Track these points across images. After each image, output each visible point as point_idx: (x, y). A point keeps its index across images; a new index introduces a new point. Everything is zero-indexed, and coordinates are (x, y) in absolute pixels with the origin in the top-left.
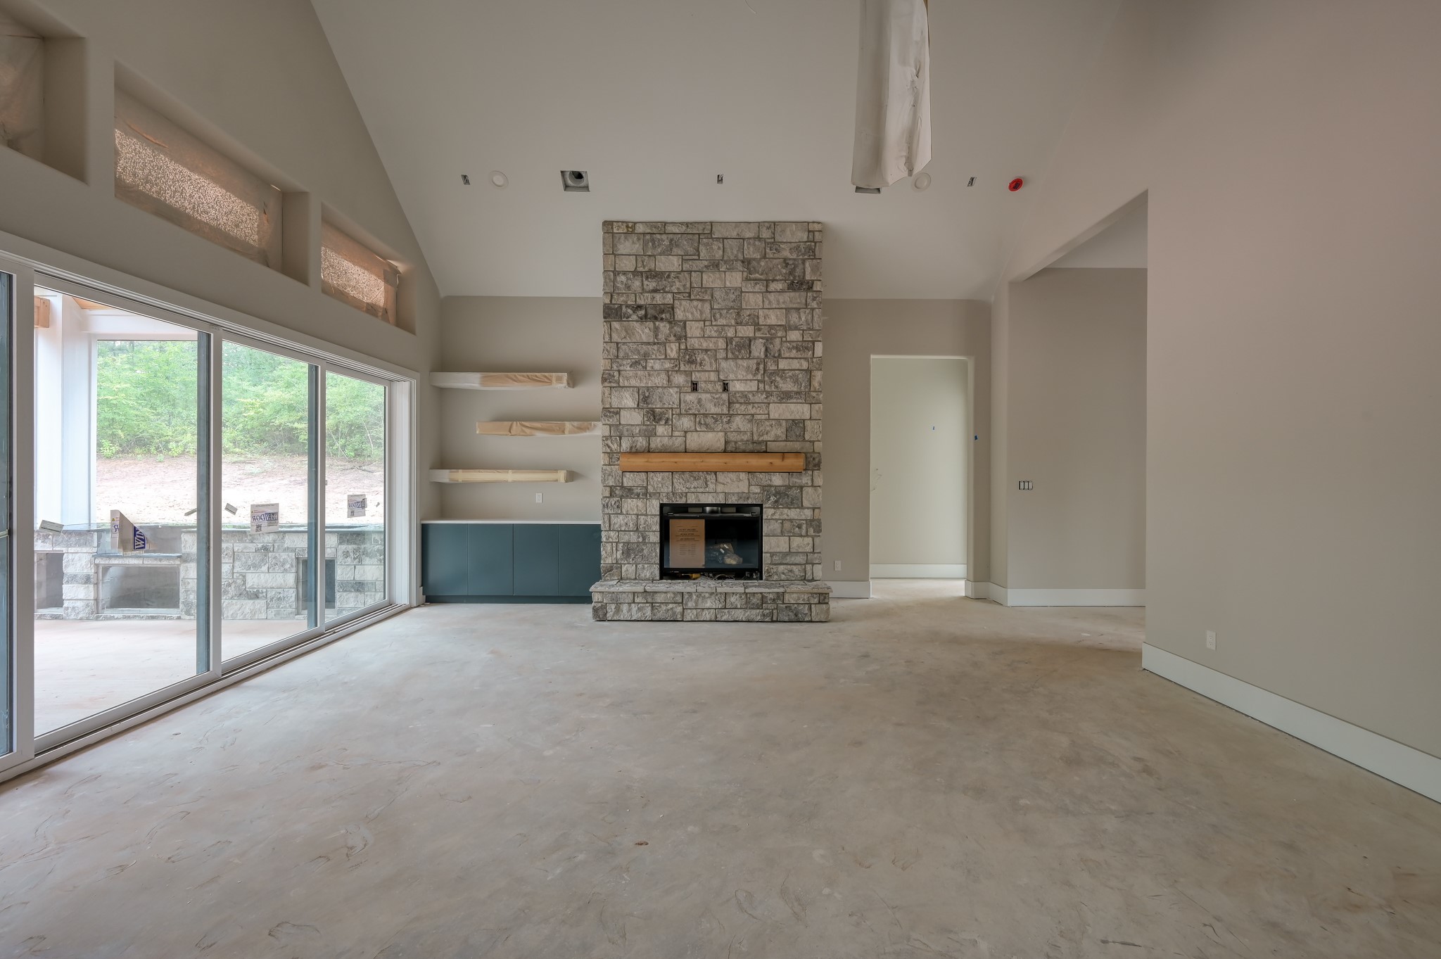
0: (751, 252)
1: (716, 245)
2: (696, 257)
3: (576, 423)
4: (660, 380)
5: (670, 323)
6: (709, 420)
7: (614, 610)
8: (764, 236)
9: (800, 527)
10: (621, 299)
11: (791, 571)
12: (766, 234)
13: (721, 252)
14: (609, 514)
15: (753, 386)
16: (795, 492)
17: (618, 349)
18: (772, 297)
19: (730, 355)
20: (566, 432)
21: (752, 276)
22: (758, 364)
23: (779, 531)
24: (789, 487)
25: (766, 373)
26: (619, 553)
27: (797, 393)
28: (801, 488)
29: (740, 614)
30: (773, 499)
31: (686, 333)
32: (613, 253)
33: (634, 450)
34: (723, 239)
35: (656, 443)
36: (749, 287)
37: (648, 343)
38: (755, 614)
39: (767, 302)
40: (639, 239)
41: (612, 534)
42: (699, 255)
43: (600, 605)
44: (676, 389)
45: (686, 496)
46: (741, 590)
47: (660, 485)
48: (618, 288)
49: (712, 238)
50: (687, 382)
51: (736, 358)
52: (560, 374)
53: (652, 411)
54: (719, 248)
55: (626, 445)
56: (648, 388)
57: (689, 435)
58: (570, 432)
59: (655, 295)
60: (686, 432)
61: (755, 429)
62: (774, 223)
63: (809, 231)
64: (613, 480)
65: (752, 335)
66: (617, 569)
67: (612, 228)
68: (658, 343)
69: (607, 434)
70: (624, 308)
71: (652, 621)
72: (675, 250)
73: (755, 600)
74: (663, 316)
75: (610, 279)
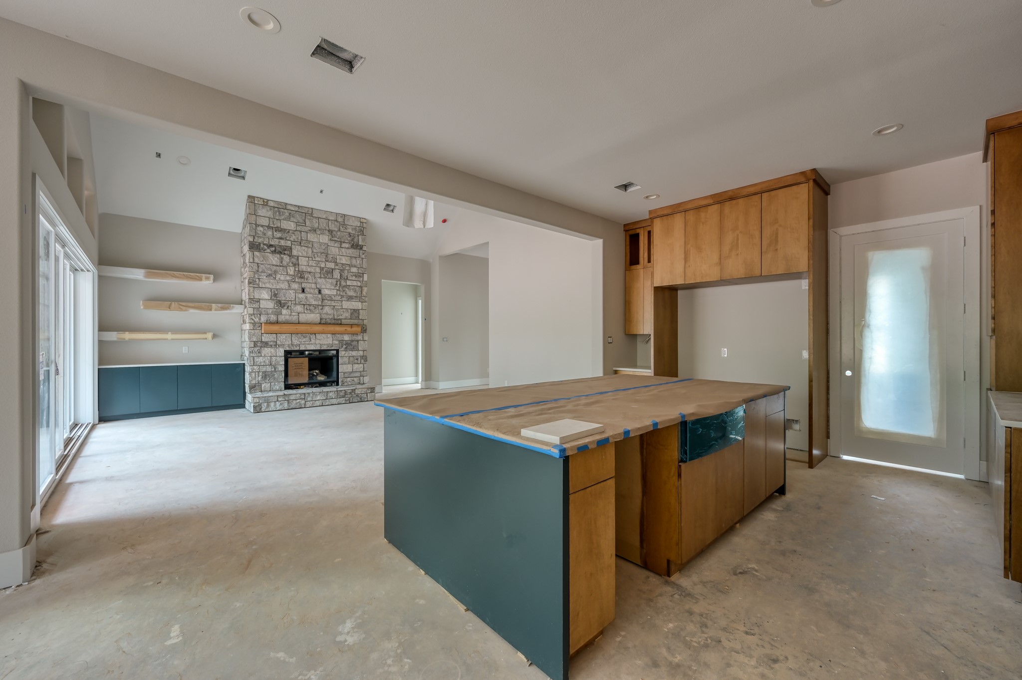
0: (333, 227)
1: (315, 221)
2: (304, 225)
3: (220, 305)
4: (284, 286)
5: (290, 256)
6: (312, 308)
7: (266, 406)
8: (339, 220)
9: (357, 359)
10: (260, 240)
11: (353, 380)
12: (340, 220)
13: (317, 225)
14: (254, 357)
15: (334, 292)
16: (355, 343)
17: (258, 267)
18: (343, 250)
19: (322, 276)
20: (213, 309)
21: (333, 239)
22: (337, 282)
23: (348, 361)
24: (352, 341)
25: (341, 285)
26: (260, 377)
27: (356, 297)
28: (358, 341)
29: (334, 401)
30: (344, 346)
31: (298, 262)
32: (255, 214)
33: (268, 322)
34: (319, 218)
35: (282, 318)
36: (332, 244)
37: (277, 266)
38: (342, 400)
39: (341, 252)
40: (271, 209)
41: (255, 367)
42: (305, 224)
43: (257, 404)
44: (293, 291)
45: (299, 346)
46: (335, 389)
47: (284, 341)
48: (258, 234)
49: (312, 216)
50: (299, 287)
51: (326, 278)
52: (208, 275)
53: (280, 302)
54: (316, 222)
55: (263, 319)
56: (277, 289)
57: (300, 315)
58: (216, 310)
59: (281, 240)
60: (299, 313)
61: (335, 313)
62: (344, 215)
63: (361, 222)
64: (256, 338)
65: (333, 267)
66: (258, 386)
67: (254, 200)
68: (283, 266)
69: (252, 312)
70: (262, 245)
71: (288, 409)
72: (292, 219)
73: (342, 394)
74: (286, 252)
75: (253, 228)
